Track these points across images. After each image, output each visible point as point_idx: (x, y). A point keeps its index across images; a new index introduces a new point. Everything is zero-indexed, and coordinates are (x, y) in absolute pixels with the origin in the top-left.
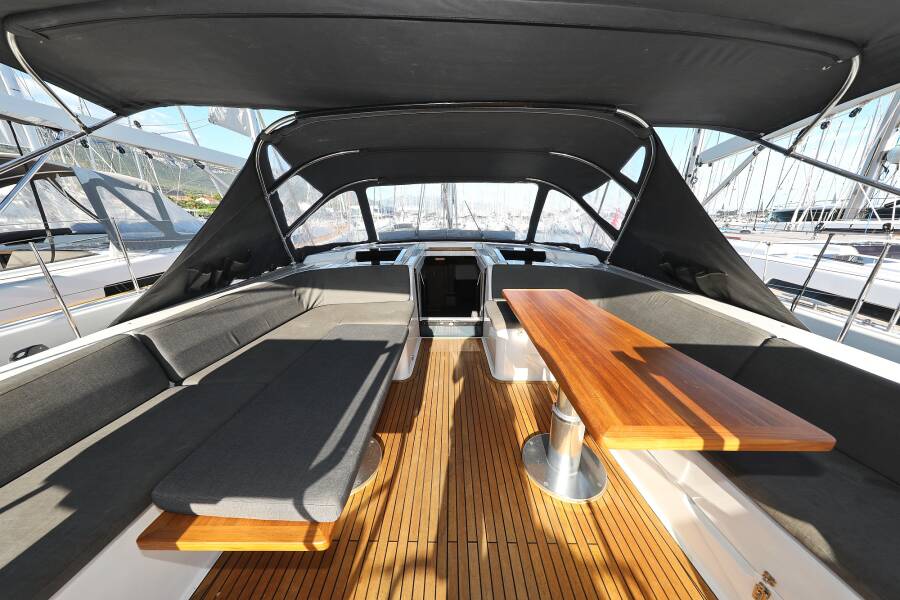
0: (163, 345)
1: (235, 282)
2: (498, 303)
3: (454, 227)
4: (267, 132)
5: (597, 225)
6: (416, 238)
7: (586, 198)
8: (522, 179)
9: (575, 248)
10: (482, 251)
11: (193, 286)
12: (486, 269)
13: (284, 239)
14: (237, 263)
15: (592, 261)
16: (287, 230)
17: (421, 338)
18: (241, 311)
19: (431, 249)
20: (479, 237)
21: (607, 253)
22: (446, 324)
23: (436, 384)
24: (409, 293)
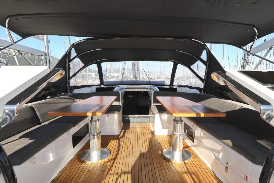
0: (37, 111)
1: (48, 97)
2: (156, 106)
3: (138, 80)
4: (74, 44)
5: (197, 78)
6: (121, 83)
7: (191, 67)
8: (167, 60)
9: (190, 87)
10: (151, 89)
11: (38, 96)
12: (151, 94)
13: (68, 81)
14: (53, 89)
15: (197, 92)
16: (70, 78)
17: (123, 123)
18: (57, 104)
19: (128, 88)
20: (149, 83)
21: (202, 89)
22: (134, 117)
23: (130, 136)
24: (119, 101)
